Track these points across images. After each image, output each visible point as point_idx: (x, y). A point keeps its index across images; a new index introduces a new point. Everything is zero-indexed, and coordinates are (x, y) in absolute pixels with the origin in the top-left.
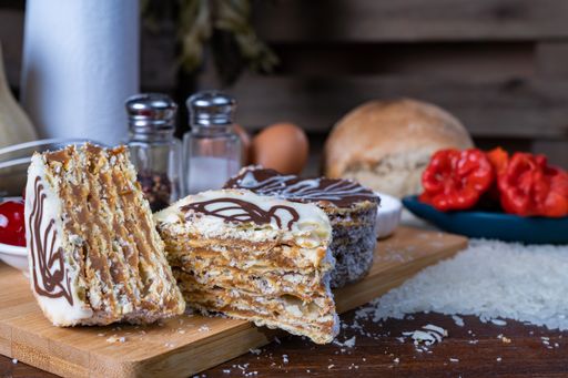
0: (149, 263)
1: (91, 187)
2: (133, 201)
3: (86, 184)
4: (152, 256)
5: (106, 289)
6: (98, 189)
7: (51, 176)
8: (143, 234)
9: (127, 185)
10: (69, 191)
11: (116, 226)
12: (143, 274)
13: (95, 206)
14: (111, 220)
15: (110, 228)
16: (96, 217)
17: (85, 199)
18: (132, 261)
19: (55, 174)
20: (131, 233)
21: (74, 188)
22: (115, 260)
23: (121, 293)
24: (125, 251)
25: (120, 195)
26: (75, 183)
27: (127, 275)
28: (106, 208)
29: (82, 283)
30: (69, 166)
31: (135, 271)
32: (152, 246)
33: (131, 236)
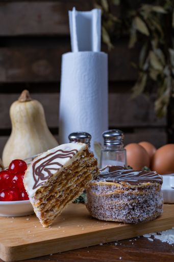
0: (59, 207)
1: (81, 171)
2: (81, 187)
3: (81, 168)
4: (62, 206)
5: (44, 198)
6: (81, 173)
7: (80, 155)
8: (69, 198)
9: (86, 182)
10: (76, 165)
11: (69, 188)
12: (54, 207)
13: (74, 176)
14: (70, 185)
15: (67, 186)
16: (69, 179)
17: (75, 172)
18: (57, 200)
19: (81, 156)
20: (68, 194)
21: (78, 165)
22: (55, 195)
23: (44, 204)
24: (60, 196)
25: (81, 182)
26: (80, 165)
27: (51, 202)
28: (74, 181)
29: (42, 190)
30: (86, 159)
31: (54, 204)
32: (66, 204)
33: (67, 195)
